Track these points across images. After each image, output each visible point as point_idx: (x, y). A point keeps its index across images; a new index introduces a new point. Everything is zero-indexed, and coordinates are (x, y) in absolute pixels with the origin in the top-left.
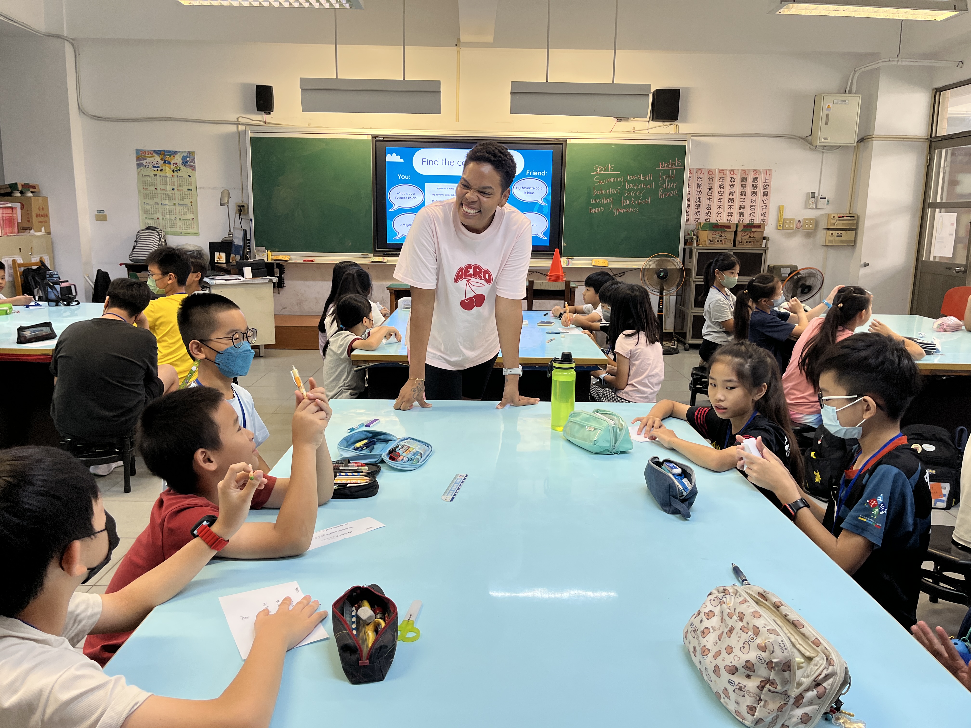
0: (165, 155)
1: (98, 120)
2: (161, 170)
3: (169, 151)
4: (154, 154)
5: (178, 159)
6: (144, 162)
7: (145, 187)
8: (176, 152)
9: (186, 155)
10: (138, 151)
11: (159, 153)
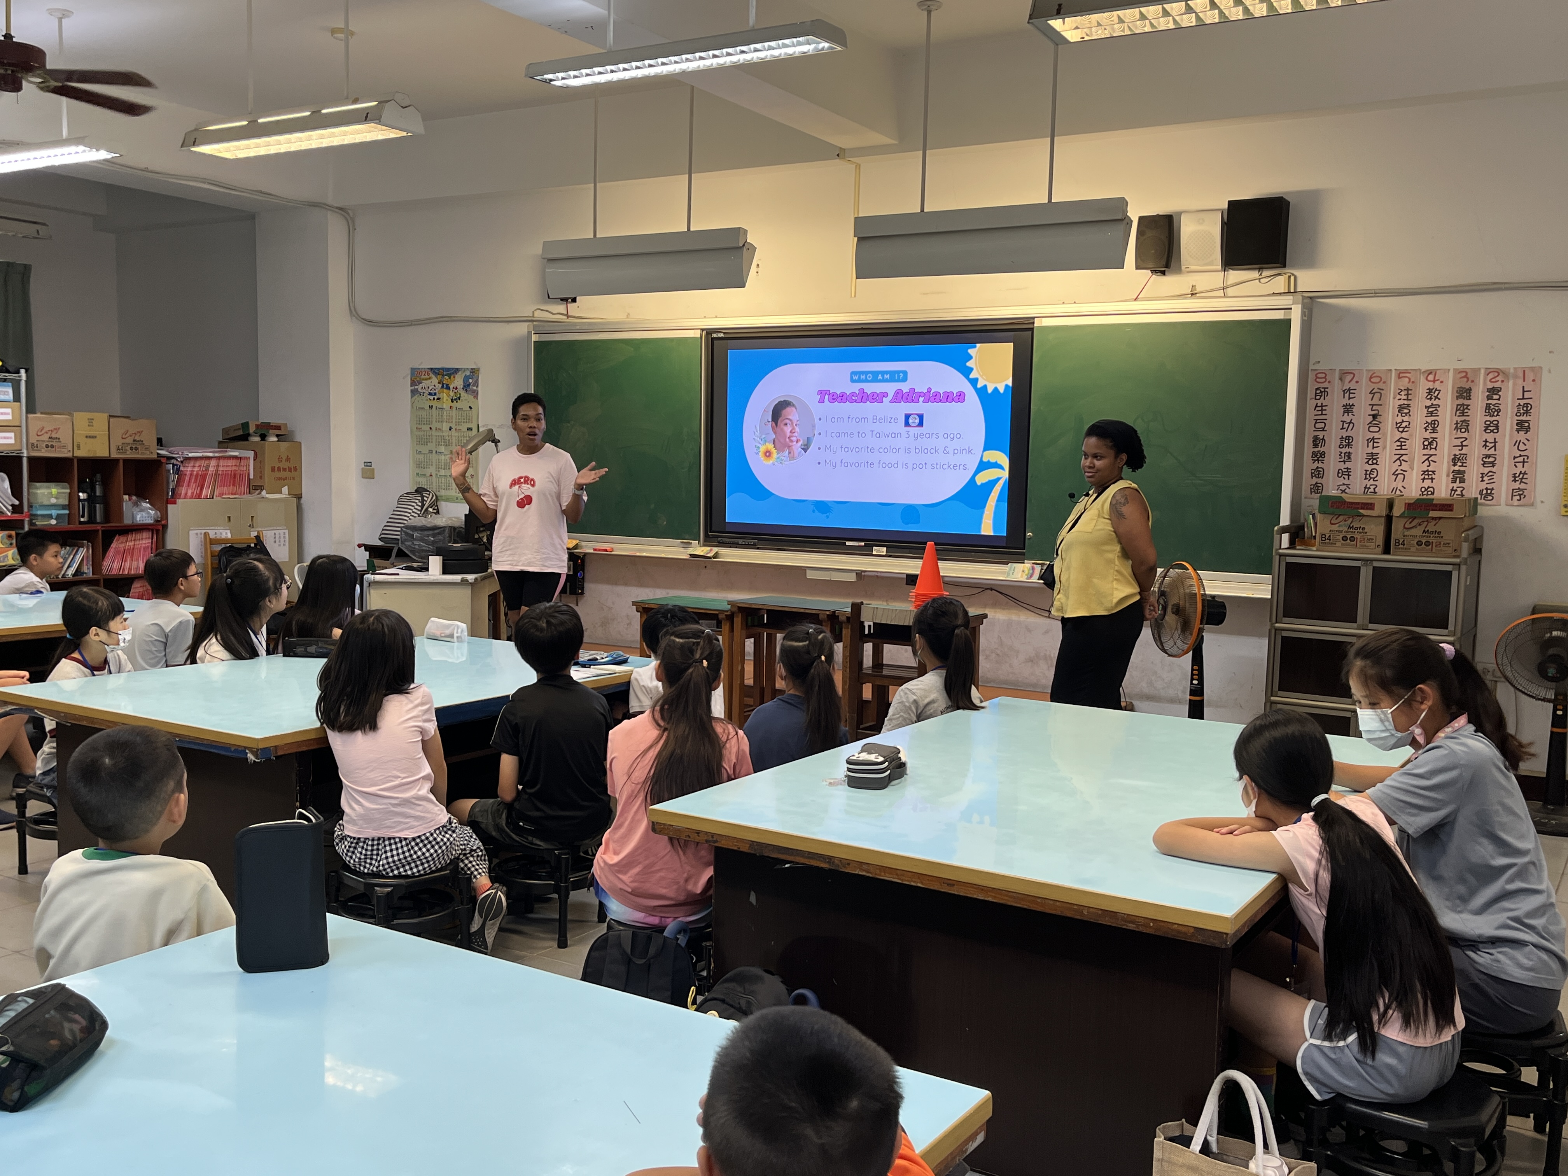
0: (443, 376)
1: (371, 325)
2: (438, 399)
3: (448, 369)
4: (432, 375)
5: (458, 382)
6: (419, 387)
7: (419, 426)
8: (457, 370)
9: (468, 373)
10: (413, 370)
11: (436, 371)
